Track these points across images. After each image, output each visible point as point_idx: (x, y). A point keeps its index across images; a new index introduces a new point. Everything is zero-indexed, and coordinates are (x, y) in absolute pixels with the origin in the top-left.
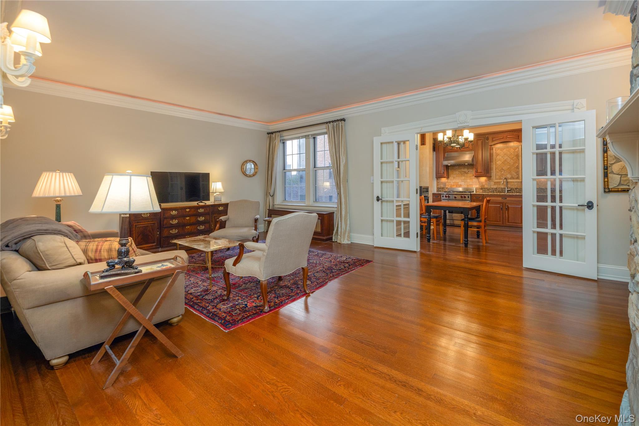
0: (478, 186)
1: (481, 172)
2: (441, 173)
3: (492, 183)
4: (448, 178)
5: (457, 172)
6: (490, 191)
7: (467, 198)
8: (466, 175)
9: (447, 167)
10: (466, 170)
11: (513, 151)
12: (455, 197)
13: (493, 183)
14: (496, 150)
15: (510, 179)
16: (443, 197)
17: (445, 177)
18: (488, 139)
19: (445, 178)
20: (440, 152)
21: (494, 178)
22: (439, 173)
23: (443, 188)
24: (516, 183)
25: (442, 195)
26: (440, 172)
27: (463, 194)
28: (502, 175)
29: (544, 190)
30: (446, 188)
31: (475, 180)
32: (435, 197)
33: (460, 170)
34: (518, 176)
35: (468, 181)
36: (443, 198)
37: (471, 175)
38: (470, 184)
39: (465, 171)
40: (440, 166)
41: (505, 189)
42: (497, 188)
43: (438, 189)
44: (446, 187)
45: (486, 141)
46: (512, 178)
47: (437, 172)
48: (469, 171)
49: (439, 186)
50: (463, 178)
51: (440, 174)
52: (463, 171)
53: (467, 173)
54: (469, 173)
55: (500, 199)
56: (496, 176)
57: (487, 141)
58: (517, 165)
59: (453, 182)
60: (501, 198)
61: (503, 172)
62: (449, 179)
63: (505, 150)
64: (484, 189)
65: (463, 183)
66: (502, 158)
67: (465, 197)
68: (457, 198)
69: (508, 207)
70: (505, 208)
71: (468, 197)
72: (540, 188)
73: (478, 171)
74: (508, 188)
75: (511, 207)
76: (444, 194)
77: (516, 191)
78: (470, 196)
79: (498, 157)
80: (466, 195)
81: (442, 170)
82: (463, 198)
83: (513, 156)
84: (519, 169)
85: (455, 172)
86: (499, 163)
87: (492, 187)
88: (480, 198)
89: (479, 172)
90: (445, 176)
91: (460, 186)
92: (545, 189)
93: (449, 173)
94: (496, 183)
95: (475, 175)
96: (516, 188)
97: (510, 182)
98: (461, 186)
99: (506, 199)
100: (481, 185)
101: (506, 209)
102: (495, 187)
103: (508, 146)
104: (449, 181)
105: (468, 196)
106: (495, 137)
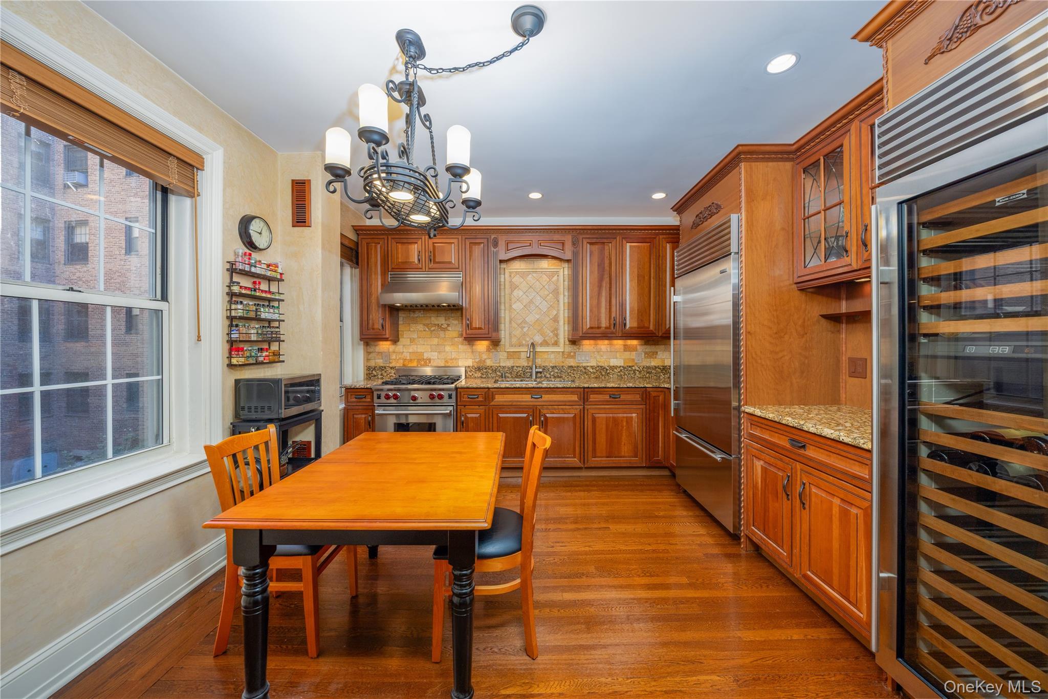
0: (470, 363)
1: (480, 328)
2: (376, 326)
3: (502, 355)
4: (395, 341)
5: (420, 327)
6: (498, 373)
7: (446, 399)
8: (442, 334)
9: (393, 310)
10: (441, 320)
11: (548, 280)
12: (414, 398)
13: (505, 354)
14: (510, 276)
15: (541, 345)
16: (379, 397)
17: (386, 339)
18: (496, 245)
19: (388, 343)
20: (373, 270)
21: (507, 344)
22: (370, 326)
23: (382, 368)
24: (552, 356)
25: (375, 394)
26: (373, 324)
27: (435, 390)
28: (524, 334)
29: (607, 370)
30: (391, 368)
31: (464, 348)
32: (354, 400)
33: (427, 322)
34: (556, 339)
35: (448, 348)
36: (379, 401)
37: (455, 334)
38: (453, 357)
39: (440, 323)
40: (374, 307)
41: (531, 369)
42: (513, 367)
43: (370, 372)
44: (391, 366)
45: (493, 249)
46: (545, 343)
47: (365, 323)
48: (448, 325)
49: (372, 364)
50: (435, 341)
51: (373, 329)
52: (435, 324)
53: (445, 330)
54: (449, 328)
55: (527, 398)
56: (510, 338)
57: (495, 250)
58: (556, 313)
59: (411, 350)
60: (530, 396)
61: (525, 330)
62: (399, 343)
63: (530, 278)
64: (486, 369)
65: (434, 355)
66: (524, 296)
67: (441, 397)
68: (419, 401)
69: (546, 418)
70: (538, 420)
71: (450, 397)
72: (598, 367)
73: (474, 326)
74: (536, 367)
75: (553, 418)
76: (382, 390)
77: (552, 373)
78: (454, 394)
79: (516, 293)
80: (443, 390)
81: (377, 318)
82: (437, 400)
83: (546, 293)
84: (558, 322)
85: (413, 327)
86: (517, 306)
87: (502, 364)
88: (481, 399)
89: (476, 328)
90: (387, 336)
91: (427, 362)
92: (608, 368)
93: (398, 328)
94: (511, 355)
95: (464, 335)
96: (553, 367)
97: (540, 354)
98: (430, 362)
99: (541, 397)
100: (477, 360)
101: (542, 422)
102: (509, 363)
103: (535, 267)
104: (399, 347)
105: (450, 393)
106: (512, 242)
